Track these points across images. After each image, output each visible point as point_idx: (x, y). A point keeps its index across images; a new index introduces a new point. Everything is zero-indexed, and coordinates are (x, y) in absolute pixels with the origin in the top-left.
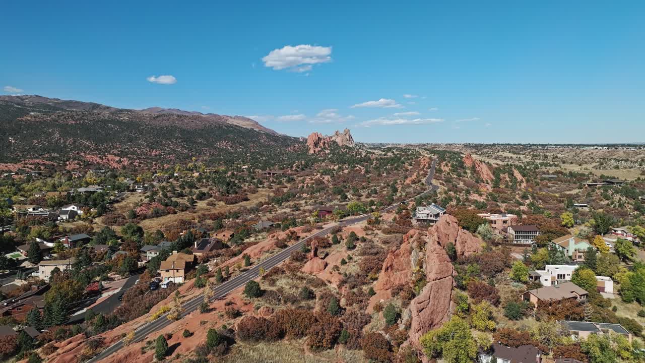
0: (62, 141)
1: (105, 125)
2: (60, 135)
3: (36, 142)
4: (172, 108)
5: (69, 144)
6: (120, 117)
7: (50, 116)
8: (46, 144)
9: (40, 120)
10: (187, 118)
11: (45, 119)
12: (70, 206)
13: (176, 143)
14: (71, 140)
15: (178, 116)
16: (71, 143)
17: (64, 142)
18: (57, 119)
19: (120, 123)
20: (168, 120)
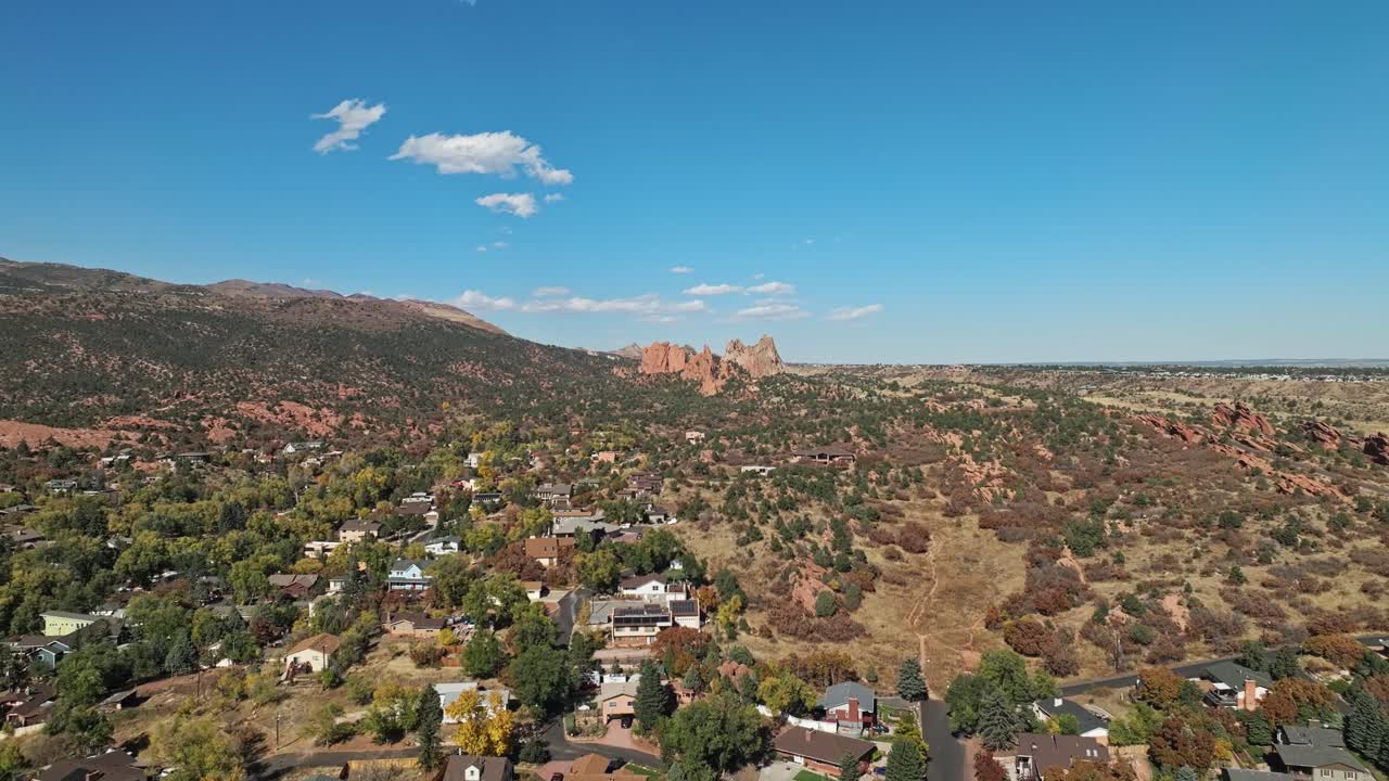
0: (94, 362)
1: (179, 324)
2: (86, 348)
3: (34, 365)
4: (273, 282)
5: (114, 370)
6: (202, 304)
7: (41, 302)
8: (60, 370)
9: (20, 310)
10: (357, 309)
11: (31, 309)
12: (646, 582)
13: (371, 367)
14: (114, 361)
15: (335, 303)
16: (116, 367)
17: (101, 365)
18: (60, 309)
19: (210, 318)
20: (315, 312)
